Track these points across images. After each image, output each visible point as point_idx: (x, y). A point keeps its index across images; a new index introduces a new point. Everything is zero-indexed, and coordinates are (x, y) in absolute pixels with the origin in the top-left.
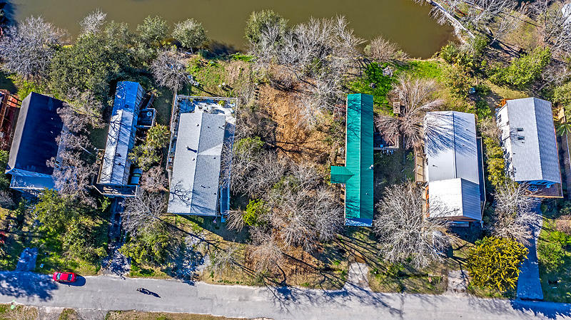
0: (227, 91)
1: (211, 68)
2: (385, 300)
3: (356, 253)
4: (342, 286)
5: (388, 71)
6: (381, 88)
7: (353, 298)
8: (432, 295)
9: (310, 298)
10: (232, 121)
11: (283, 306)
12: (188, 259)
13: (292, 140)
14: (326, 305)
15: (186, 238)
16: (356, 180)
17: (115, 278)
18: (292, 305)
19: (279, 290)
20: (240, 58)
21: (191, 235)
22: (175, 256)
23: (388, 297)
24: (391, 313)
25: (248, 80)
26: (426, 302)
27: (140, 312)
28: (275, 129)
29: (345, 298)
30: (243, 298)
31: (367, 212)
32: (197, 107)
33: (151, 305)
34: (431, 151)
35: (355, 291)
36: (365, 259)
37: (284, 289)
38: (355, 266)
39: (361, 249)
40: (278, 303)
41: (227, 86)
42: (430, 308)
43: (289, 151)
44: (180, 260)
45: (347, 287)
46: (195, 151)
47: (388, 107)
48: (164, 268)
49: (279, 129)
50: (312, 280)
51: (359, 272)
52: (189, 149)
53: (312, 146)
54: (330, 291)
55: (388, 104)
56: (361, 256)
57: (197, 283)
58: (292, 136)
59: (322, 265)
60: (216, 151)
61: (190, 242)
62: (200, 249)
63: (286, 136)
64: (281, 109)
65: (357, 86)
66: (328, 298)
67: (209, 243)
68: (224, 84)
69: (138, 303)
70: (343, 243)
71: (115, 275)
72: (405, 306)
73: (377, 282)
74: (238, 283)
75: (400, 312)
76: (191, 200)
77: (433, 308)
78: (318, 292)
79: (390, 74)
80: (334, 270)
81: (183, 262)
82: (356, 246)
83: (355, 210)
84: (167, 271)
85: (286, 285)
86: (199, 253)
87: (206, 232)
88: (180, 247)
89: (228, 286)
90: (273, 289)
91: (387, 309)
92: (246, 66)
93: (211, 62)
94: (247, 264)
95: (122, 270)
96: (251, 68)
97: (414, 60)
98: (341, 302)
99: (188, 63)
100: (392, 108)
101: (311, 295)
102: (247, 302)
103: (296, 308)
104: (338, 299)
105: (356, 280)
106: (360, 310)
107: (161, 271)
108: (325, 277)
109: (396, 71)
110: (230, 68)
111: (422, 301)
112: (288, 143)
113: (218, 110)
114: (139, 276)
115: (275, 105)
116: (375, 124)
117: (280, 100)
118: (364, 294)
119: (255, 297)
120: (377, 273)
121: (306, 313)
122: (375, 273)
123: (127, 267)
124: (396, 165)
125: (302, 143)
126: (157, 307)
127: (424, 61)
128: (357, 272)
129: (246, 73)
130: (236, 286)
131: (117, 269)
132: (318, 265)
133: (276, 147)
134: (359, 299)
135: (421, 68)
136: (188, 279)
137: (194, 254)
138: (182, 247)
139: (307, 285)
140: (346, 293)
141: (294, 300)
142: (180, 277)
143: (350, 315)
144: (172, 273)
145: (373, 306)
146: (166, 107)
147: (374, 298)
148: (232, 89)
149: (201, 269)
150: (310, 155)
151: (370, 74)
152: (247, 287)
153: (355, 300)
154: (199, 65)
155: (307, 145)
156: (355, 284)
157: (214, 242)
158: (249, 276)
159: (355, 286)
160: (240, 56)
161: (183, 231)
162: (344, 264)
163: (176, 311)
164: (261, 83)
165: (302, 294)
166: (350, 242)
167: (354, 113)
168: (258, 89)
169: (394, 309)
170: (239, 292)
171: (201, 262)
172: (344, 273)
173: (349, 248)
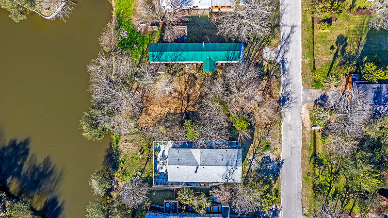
0: (144, 151)
1: (126, 165)
2: (286, 36)
3: (256, 55)
4: (278, 64)
5: (124, 34)
6: (138, 39)
7: (286, 56)
8: (281, 7)
9: (287, 84)
10: (170, 144)
11: (293, 102)
12: (266, 166)
13: (180, 102)
14: (291, 74)
15: (253, 169)
16: (213, 54)
17: (282, 214)
18: (292, 96)
19: (283, 105)
20: (117, 143)
21: (250, 166)
22: (265, 175)
23: (284, 34)
24: (293, 32)
25: (135, 136)
26: (285, 11)
27: (302, 194)
28: (172, 114)
29: (286, 62)
30: (289, 128)
31: (235, 47)
32: (161, 171)
33: (298, 188)
34: (189, 4)
35: (281, 55)
36: (260, 50)
37: (283, 101)
38: (264, 56)
39: (254, 52)
40: (292, 105)
41: (140, 151)
42: (288, 8)
43: (188, 103)
44: (268, 172)
45: (278, 60)
46: (198, 167)
47: (152, 34)
48: (273, 182)
49: (172, 111)
50: (275, 84)
51: (268, 53)
52: (196, 172)
53: (183, 87)
54: (282, 72)
55: (150, 35)
56: (258, 52)
57: (282, 159)
58: (176, 101)
59: (266, 78)
60: (196, 153)
61: (255, 166)
62: (260, 159)
63: (176, 105)
64: (157, 110)
65: (136, 56)
66: (286, 72)
67: (255, 153)
68: (139, 153)
69: (297, 197)
70: (251, 63)
71: (280, 214)
72: (288, 24)
73: (274, 42)
74: (280, 132)
75: (293, 27)
76: (233, 167)
77: (288, 6)
78: (283, 79)
79: (127, 33)
80: (268, 69)
81: (269, 169)
82: (252, 55)
83: (234, 55)
84: (275, 179)
85: (280, 100)
86: (262, 160)
87: (248, 156)
88: (259, 172)
89: (283, 138)
90: (283, 108)
91: (291, 35)
92: (123, 138)
93: (121, 165)
94: (267, 127)
95: (276, 210)
96: (125, 135)
97: (114, 15)
98: (288, 64)
99: (123, 182)
100: (153, 32)
101: (286, 83)
102: (292, 125)
103: (294, 93)
104: (287, 66)
105: (274, 55)
106: (293, 52)
107: (275, 183)
108: (273, 75)
109: (124, 29)
110: (125, 150)
111: (285, 13)
112: (182, 104)
113: (163, 155)
114: (280, 199)
115: (153, 115)
116: (172, 42)
117: (149, 111)
118: (283, 50)
119: (289, 120)
120: (268, 41)
121: (297, 87)
122: (269, 43)
123: (274, 207)
124: (195, 29)
125: (182, 94)
126: (298, 183)
127: (114, 8)
128: (269, 54)
129: (130, 138)
130: (282, 133)
131: (276, 213)
132: (266, 80)
133: (185, 112)
134: (286, 53)
135: (121, 10)
136: (280, 165)
137: (263, 163)
138: (259, 171)
139: (279, 86)
140: (283, 62)
141: (289, 94)
142: (278, 170)
143: (295, 59)
144: (276, 176)
145: (290, 43)
146: (158, 194)
147: (285, 43)
148: (142, 147)
149: (273, 157)
150: (190, 88)
151: (127, 47)
152: (282, 126)
153: (287, 56)
154: (123, 174)
155: (183, 90)
156: (277, 55)
157: (255, 150)
158: (275, 125)
159: (278, 56)
160: (115, 144)
161: (248, 172)
162: (265, 63)
163: (300, 171)
164: (137, 126)
165: (285, 89)
166: (249, 59)
167: (163, 57)
168: (142, 128)
169: (291, 31)
170: (286, 130)
171: (268, 157)
172: (270, 63)
173: (254, 60)
